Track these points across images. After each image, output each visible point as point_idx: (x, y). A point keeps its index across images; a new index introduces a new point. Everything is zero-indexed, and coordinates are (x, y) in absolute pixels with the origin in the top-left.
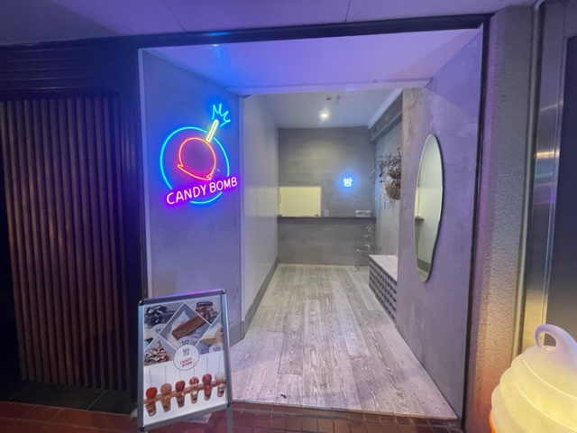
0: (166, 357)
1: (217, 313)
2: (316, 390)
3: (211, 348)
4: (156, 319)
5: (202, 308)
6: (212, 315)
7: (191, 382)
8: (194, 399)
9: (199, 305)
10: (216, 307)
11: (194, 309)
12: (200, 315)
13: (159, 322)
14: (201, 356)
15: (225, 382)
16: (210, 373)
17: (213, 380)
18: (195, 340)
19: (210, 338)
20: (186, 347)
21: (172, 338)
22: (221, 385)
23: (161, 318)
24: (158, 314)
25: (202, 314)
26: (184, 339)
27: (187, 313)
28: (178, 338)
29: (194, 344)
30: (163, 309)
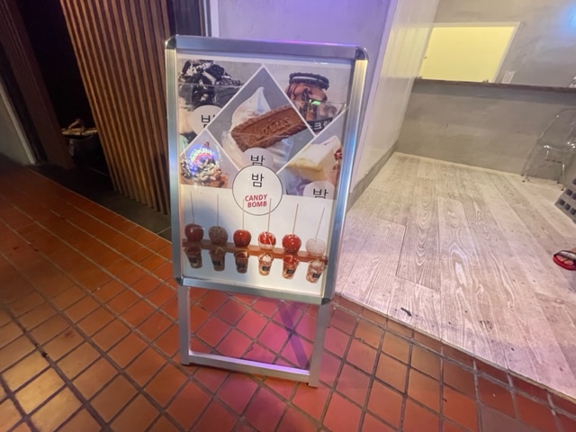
0: (219, 178)
1: (334, 110)
2: (468, 325)
3: (309, 188)
4: (200, 91)
5: (300, 89)
6: (321, 113)
7: (261, 239)
8: (266, 268)
9: (295, 79)
10: (335, 94)
11: (283, 86)
12: (296, 106)
13: (209, 102)
14: (285, 196)
15: (326, 262)
16: (298, 234)
17: (303, 249)
18: (277, 160)
19: (309, 164)
20: (257, 170)
21: (231, 143)
22: (316, 264)
23: (211, 92)
24: (207, 81)
25: (300, 103)
26: (256, 152)
27: (266, 94)
28: (244, 148)
29: (275, 168)
30: (217, 71)
